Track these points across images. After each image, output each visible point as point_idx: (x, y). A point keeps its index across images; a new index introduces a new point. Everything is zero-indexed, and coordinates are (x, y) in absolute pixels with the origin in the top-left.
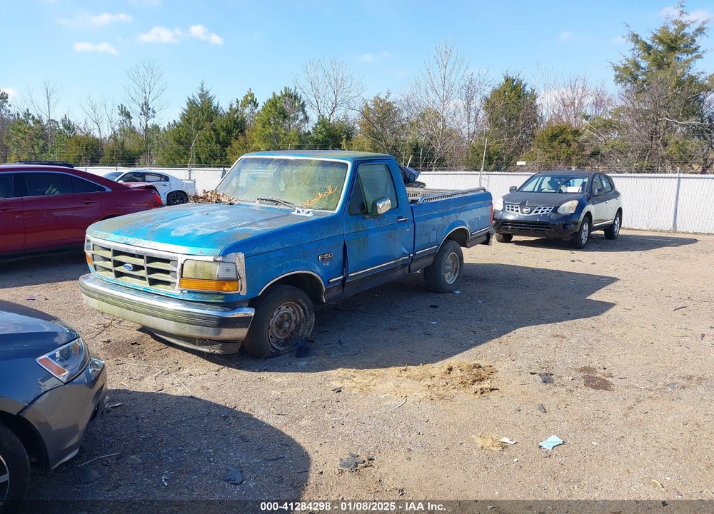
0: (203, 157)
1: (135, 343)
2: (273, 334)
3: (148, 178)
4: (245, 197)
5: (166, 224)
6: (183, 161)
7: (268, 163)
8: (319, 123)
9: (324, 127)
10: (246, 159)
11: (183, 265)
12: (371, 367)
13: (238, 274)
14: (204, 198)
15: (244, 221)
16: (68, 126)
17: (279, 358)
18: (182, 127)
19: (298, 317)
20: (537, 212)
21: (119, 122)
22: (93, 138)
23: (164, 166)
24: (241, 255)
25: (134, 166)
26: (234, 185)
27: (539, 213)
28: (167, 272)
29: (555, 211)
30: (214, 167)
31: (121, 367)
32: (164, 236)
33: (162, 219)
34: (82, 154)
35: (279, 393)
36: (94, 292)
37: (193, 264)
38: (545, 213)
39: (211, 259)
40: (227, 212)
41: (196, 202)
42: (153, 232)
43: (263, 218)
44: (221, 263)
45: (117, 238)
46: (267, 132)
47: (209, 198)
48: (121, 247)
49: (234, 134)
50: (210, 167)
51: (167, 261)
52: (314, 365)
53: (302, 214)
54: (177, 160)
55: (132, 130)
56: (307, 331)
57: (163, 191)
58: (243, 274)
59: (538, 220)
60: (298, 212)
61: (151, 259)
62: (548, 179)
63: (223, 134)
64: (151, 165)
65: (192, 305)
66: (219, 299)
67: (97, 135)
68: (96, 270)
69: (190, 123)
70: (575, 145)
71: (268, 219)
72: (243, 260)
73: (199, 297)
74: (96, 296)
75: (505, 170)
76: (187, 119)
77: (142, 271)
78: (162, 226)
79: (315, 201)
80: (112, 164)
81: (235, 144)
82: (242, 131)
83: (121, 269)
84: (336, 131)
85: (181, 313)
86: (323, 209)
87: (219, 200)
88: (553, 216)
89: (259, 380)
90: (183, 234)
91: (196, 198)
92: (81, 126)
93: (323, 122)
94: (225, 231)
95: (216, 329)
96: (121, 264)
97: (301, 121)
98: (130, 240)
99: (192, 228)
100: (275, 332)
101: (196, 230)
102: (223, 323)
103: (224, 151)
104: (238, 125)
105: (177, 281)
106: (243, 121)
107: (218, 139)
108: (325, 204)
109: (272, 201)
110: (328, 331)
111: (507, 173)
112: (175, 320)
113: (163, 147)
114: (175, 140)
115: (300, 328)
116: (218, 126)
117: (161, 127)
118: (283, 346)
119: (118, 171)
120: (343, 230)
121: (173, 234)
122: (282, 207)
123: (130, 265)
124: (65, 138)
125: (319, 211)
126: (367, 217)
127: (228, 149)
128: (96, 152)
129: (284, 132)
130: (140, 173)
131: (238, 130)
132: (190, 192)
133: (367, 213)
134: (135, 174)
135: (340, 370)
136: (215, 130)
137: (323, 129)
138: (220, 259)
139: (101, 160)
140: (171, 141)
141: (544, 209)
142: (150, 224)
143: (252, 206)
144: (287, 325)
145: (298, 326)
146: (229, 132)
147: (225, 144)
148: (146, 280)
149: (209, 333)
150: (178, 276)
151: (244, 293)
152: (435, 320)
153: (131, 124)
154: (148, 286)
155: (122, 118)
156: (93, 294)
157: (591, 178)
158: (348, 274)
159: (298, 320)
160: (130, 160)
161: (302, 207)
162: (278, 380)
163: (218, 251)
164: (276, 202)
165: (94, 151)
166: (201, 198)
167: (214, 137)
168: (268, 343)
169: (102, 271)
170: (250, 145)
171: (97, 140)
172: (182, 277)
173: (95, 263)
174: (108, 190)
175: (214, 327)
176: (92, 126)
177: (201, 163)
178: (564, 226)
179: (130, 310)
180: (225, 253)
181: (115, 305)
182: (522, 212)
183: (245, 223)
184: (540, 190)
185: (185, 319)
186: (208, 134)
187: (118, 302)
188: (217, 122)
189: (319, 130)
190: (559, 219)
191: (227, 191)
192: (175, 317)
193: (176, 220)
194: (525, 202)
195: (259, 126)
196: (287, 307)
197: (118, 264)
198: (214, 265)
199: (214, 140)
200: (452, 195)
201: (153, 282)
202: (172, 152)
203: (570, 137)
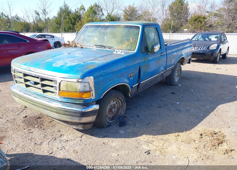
0: (66, 29)
1: (39, 118)
2: (107, 115)
3: (46, 37)
4: (88, 44)
5: (51, 60)
6: (59, 30)
7: (99, 27)
8: (108, 16)
9: (110, 17)
10: (88, 26)
11: (60, 84)
12: (159, 134)
13: (90, 88)
14: (69, 45)
15: (90, 57)
16: (18, 18)
17: (111, 127)
18: (58, 18)
19: (118, 105)
20: (200, 49)
21: (35, 17)
22: (27, 22)
23: (52, 32)
24: (92, 78)
25: (42, 33)
26: (82, 39)
27: (201, 49)
28: (52, 87)
29: (208, 48)
30: (70, 32)
31: (31, 134)
32: (49, 66)
33: (48, 56)
34: (23, 28)
35: (116, 155)
36: (16, 94)
37: (66, 83)
38: (204, 49)
39: (75, 80)
40: (81, 52)
41: (65, 47)
42: (43, 64)
43: (100, 56)
44: (82, 83)
45: (25, 67)
46: (89, 19)
47: (71, 45)
48: (27, 72)
49: (77, 20)
50: (69, 32)
51: (52, 81)
52: (130, 132)
53: (118, 53)
54: (57, 30)
55: (40, 19)
56: (122, 111)
57: (52, 42)
58: (93, 88)
59: (201, 52)
60: (117, 52)
61: (43, 79)
62: (201, 35)
63: (73, 20)
64: (48, 32)
65: (66, 105)
66: (81, 102)
67: (28, 21)
68: (17, 83)
69: (61, 17)
70: (203, 23)
71: (103, 56)
72: (93, 80)
73: (70, 101)
74: (17, 96)
75: (177, 33)
76: (60, 15)
77: (39, 85)
78: (48, 60)
79: (124, 46)
80: (34, 32)
81: (78, 24)
82: (80, 19)
83: (28, 83)
84: (114, 18)
85: (61, 109)
86: (128, 50)
87: (76, 46)
88: (207, 50)
89: (103, 145)
90: (59, 66)
91: (65, 45)
92: (22, 18)
93: (109, 16)
94: (82, 64)
95: (80, 118)
96: (28, 81)
97: (101, 15)
98: (32, 69)
99: (64, 62)
100: (108, 114)
101: (66, 63)
102: (83, 115)
103: (74, 26)
104: (78, 17)
105: (57, 91)
106: (80, 16)
107: (71, 22)
108: (129, 48)
109: (102, 46)
110: (130, 109)
111: (178, 34)
112: (57, 113)
113: (52, 25)
114: (56, 23)
115: (119, 110)
116: (71, 18)
117: (51, 18)
118: (112, 120)
119: (36, 34)
120: (139, 61)
121: (54, 65)
122: (107, 49)
123: (33, 82)
124: (17, 23)
125: (126, 51)
126: (149, 53)
127: (75, 26)
128: (28, 27)
129: (95, 19)
130: (43, 35)
131: (79, 19)
132: (62, 42)
133: (148, 52)
134: (42, 35)
135: (144, 136)
136: (70, 19)
137: (109, 18)
138: (80, 80)
139: (30, 30)
140: (55, 23)
141: (204, 47)
142: (42, 59)
143: (92, 49)
144: (114, 110)
145: (118, 109)
146: (75, 20)
147: (74, 24)
148: (41, 90)
149: (76, 120)
150: (58, 89)
151: (93, 97)
152: (178, 102)
153: (40, 17)
154: (42, 93)
155: (36, 15)
156: (16, 95)
157: (220, 35)
158: (140, 82)
159: (118, 106)
160: (40, 30)
161: (117, 49)
162: (114, 144)
163: (79, 76)
164: (104, 47)
165: (27, 27)
166: (67, 45)
167: (70, 21)
168: (105, 120)
169: (19, 83)
170: (83, 24)
171: (28, 23)
172: (60, 90)
173: (16, 79)
174: (28, 41)
175: (79, 117)
176: (26, 18)
177: (66, 31)
178: (212, 54)
179: (34, 105)
180: (83, 77)
181: (26, 102)
182: (195, 49)
183: (92, 58)
184: (198, 40)
185: (63, 112)
186: (68, 20)
187: (28, 101)
188: (71, 16)
189: (108, 18)
190: (210, 52)
191: (80, 41)
192: (58, 111)
193: (55, 57)
194: (196, 45)
195: (86, 17)
196: (113, 101)
197: (26, 81)
198: (78, 84)
199: (70, 23)
200: (179, 42)
201: (45, 91)
202: (55, 27)
203: (202, 20)
